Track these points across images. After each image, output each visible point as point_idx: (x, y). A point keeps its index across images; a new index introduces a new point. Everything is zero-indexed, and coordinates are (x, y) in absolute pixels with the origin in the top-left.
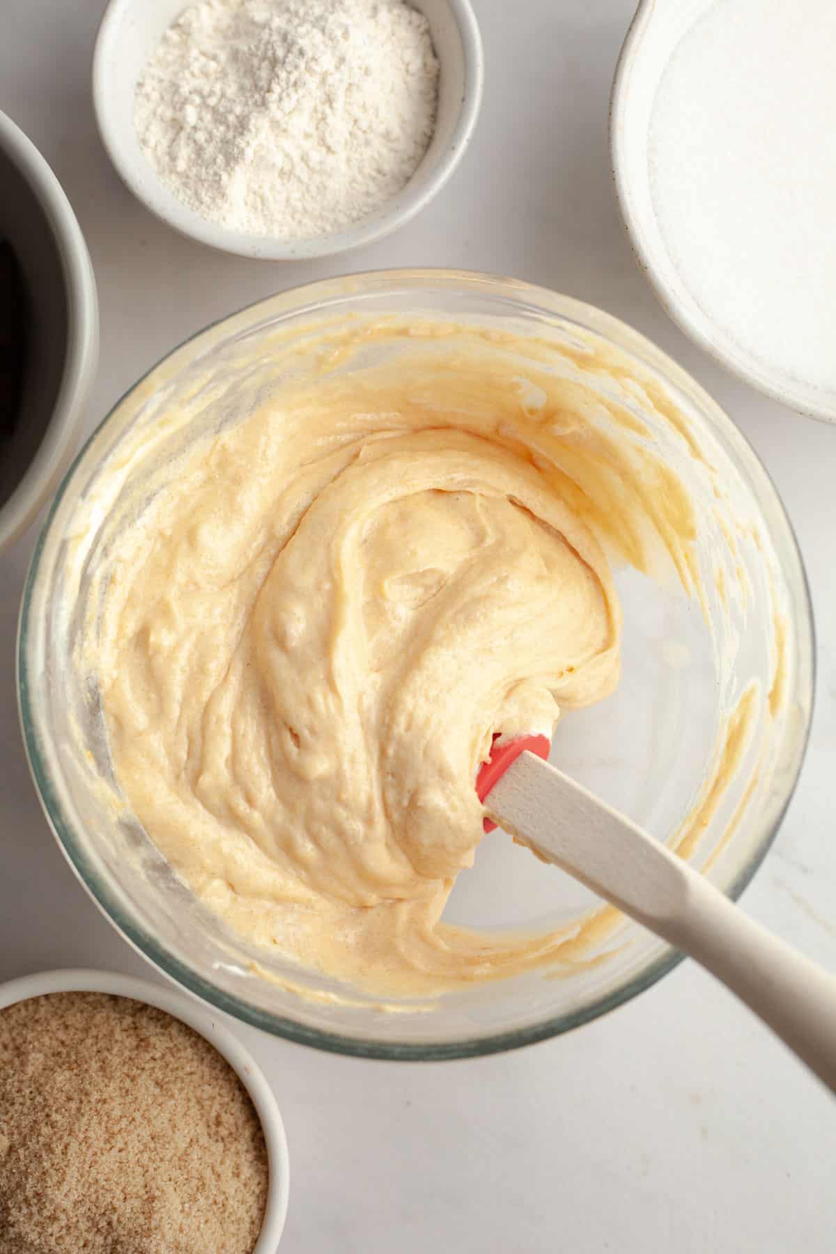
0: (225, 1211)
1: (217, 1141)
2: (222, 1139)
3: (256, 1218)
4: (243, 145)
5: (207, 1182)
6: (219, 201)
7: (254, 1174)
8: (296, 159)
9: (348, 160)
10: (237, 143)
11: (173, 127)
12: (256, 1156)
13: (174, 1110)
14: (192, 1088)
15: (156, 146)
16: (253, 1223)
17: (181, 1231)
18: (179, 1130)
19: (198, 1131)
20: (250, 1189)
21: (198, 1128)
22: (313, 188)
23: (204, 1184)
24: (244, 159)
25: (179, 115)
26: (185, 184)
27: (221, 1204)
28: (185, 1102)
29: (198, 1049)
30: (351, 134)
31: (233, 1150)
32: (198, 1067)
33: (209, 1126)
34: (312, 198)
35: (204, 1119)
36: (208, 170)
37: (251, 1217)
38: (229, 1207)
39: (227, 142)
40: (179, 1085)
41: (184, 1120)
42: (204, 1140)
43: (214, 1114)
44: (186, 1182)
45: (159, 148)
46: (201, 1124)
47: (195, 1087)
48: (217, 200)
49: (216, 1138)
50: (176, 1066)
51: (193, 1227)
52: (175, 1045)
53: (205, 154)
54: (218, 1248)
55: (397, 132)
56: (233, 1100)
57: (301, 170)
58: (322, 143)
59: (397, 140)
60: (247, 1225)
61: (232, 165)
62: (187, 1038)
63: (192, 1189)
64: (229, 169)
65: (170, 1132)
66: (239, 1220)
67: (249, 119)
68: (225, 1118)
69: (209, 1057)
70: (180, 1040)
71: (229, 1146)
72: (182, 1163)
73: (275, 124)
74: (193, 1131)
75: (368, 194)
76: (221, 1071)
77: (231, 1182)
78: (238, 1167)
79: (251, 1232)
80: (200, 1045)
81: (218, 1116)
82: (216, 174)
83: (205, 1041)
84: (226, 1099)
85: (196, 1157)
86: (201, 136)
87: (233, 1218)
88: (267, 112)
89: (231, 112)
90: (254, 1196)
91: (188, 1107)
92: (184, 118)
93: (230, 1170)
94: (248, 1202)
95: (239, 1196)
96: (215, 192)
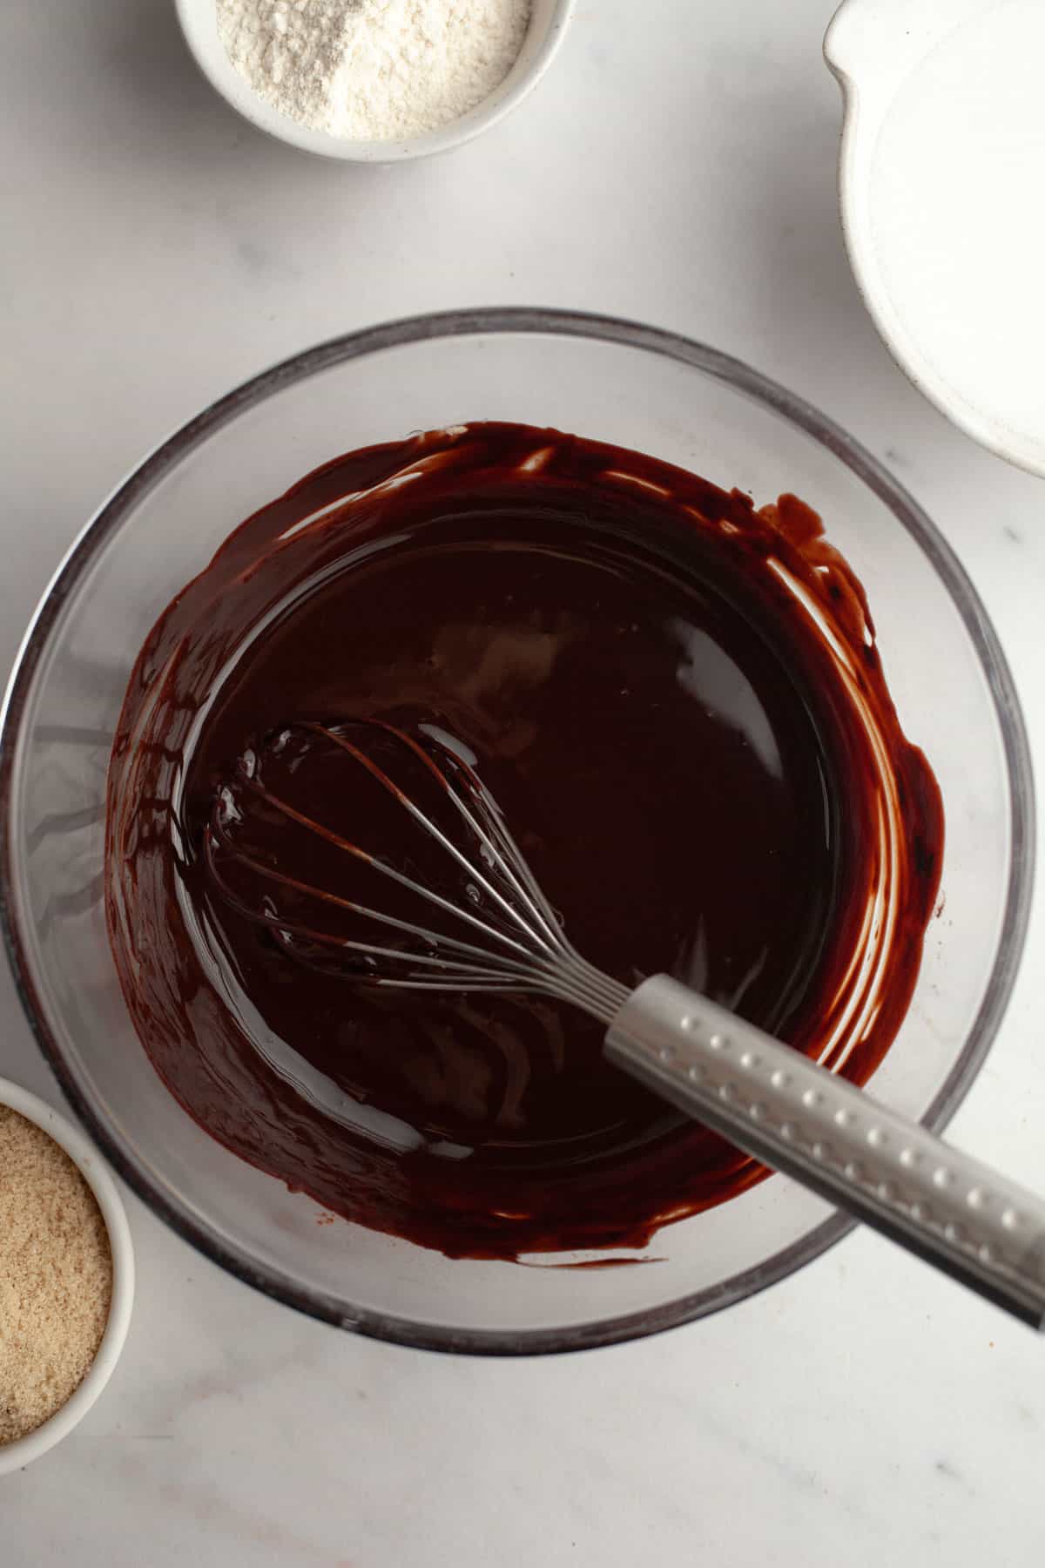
0: (66, 1307)
1: (59, 1236)
2: (65, 1235)
3: (101, 1315)
4: (341, 47)
5: (47, 1278)
6: (322, 108)
7: (98, 1269)
8: (395, 56)
9: (448, 52)
10: (334, 46)
11: (263, 38)
12: (100, 1251)
13: (12, 1205)
14: (30, 1182)
15: (247, 59)
16: (97, 1320)
17: (20, 1327)
18: (17, 1224)
19: (39, 1225)
20: (93, 1285)
21: (38, 1223)
22: (415, 86)
23: (43, 1280)
24: (344, 61)
25: (266, 25)
26: (285, 95)
27: (63, 1300)
28: (25, 1196)
29: (38, 1142)
30: (448, 25)
31: (75, 1244)
32: (37, 1159)
33: (50, 1221)
34: (415, 95)
35: (45, 1214)
36: (307, 77)
37: (96, 1314)
38: (71, 1302)
39: (323, 46)
40: (17, 1179)
41: (24, 1215)
42: (44, 1236)
43: (55, 1208)
44: (24, 1278)
45: (251, 61)
46: (42, 1218)
47: (34, 1181)
48: (320, 107)
49: (57, 1232)
50: (14, 1159)
51: (32, 1323)
52: (14, 1139)
53: (301, 61)
54: (61, 1345)
55: (494, 18)
56: (75, 1194)
57: (401, 67)
58: (419, 37)
59: (495, 26)
60: (91, 1322)
61: (332, 68)
62: (27, 1130)
63: (32, 1285)
64: (329, 73)
65: (8, 1227)
66: (82, 1317)
67: (344, 20)
68: (66, 1212)
69: (50, 1149)
70: (18, 1133)
71: (70, 1241)
72: (21, 1259)
73: (372, 22)
74: (33, 1225)
75: (472, 85)
76: (63, 1164)
77: (72, 1278)
78: (80, 1262)
79: (96, 1330)
80: (40, 1138)
81: (60, 1211)
82: (316, 80)
83: (45, 1134)
84: (68, 1193)
85: (35, 1251)
86: (295, 44)
87: (76, 1315)
88: (362, 10)
89: (323, 14)
90: (98, 1292)
91: (27, 1201)
92: (274, 26)
93: (73, 1266)
94: (91, 1298)
95: (82, 1292)
96: (316, 99)
